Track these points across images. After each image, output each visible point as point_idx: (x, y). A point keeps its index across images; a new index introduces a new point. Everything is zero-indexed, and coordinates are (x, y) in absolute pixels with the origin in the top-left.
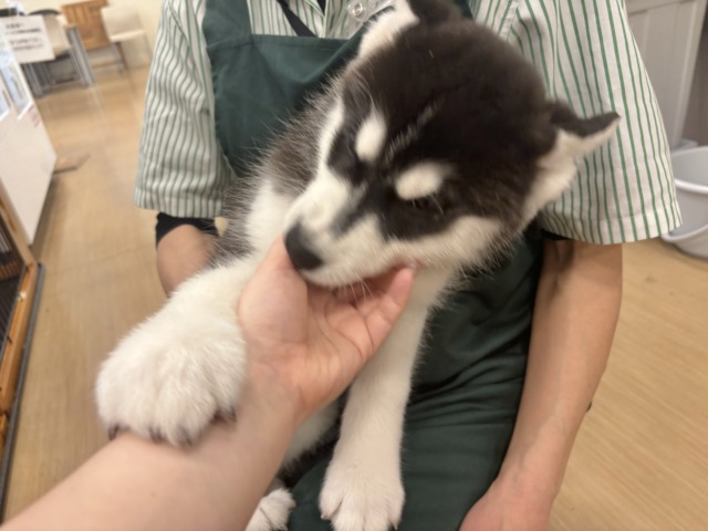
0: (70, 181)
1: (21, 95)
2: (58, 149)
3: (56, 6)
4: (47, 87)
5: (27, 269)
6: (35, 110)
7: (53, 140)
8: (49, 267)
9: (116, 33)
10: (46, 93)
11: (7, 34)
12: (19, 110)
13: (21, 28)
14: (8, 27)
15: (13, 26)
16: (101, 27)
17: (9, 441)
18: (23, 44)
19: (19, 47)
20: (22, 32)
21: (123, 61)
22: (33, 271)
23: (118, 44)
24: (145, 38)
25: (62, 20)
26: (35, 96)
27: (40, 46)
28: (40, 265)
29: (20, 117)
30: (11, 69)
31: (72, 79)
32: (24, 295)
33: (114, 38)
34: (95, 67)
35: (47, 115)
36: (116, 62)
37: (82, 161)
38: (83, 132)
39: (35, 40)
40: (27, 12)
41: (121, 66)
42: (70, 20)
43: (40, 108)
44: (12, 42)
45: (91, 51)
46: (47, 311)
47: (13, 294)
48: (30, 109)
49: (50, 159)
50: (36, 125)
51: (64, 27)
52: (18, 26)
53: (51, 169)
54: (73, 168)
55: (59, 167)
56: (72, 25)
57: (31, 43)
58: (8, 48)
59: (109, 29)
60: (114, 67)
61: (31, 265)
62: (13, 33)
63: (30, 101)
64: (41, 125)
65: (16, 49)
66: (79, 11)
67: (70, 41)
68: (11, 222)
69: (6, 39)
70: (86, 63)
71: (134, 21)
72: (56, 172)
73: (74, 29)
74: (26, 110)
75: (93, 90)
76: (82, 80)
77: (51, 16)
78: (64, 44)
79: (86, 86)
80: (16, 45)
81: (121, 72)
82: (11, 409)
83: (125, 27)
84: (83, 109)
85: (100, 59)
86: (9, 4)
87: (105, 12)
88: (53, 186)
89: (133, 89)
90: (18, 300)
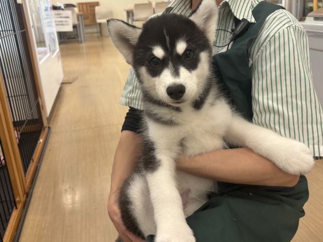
0: (68, 89)
1: (55, 47)
2: (65, 72)
3: (75, 4)
5: (44, 129)
6: (59, 54)
7: (63, 67)
8: (53, 130)
9: (100, 19)
10: (63, 46)
11: (55, 17)
13: (61, 16)
14: (55, 14)
15: (58, 14)
16: (94, 15)
17: (26, 207)
18: (60, 23)
20: (61, 17)
21: (101, 32)
22: (47, 130)
23: (100, 24)
25: (76, 9)
27: (68, 25)
28: (49, 128)
29: (53, 56)
30: (53, 34)
31: (75, 38)
32: (41, 140)
33: (98, 21)
34: (87, 33)
35: (64, 54)
36: (97, 33)
37: (74, 80)
38: (77, 65)
39: (66, 22)
41: (99, 34)
42: (80, 11)
43: (61, 50)
44: (56, 22)
45: (86, 26)
47: (38, 139)
48: (57, 53)
49: (61, 77)
50: (58, 61)
51: (77, 14)
52: (60, 14)
53: (60, 82)
54: (70, 83)
55: (64, 82)
56: (81, 13)
57: (64, 23)
58: (54, 24)
59: (97, 16)
60: (96, 35)
61: (46, 127)
62: (57, 17)
63: (58, 49)
64: (60, 61)
65: (57, 25)
66: (85, 7)
67: (78, 20)
68: (42, 106)
69: (53, 20)
70: (82, 31)
71: (110, 14)
72: (62, 83)
73: (81, 15)
74: (55, 53)
75: (83, 45)
76: (79, 39)
77: (73, 8)
78: (76, 22)
79: (81, 42)
80: (57, 23)
81: (98, 37)
82: (29, 192)
84: (77, 54)
85: (90, 30)
86: (58, 4)
87: (97, 9)
88: (61, 90)
89: (103, 47)
90: (39, 142)
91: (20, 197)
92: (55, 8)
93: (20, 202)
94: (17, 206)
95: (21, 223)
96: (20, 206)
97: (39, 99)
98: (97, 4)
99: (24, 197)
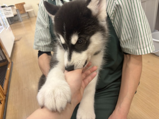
0: (18, 43)
2: (15, 36)
3: (14, 5)
4: (12, 22)
5: (9, 63)
6: (10, 28)
7: (14, 34)
8: (14, 62)
9: (27, 10)
10: (12, 24)
11: (3, 11)
12: (6, 28)
13: (7, 10)
14: (4, 10)
15: (5, 10)
16: (24, 9)
17: (6, 102)
18: (7, 13)
19: (6, 14)
20: (7, 11)
21: (29, 16)
22: (10, 63)
23: (28, 12)
24: (33, 11)
25: (15, 7)
26: (10, 24)
27: (11, 14)
28: (12, 62)
29: (7, 29)
30: (5, 19)
31: (18, 20)
32: (9, 69)
33: (27, 11)
34: (23, 17)
35: (13, 28)
36: (27, 16)
37: (20, 38)
38: (20, 32)
39: (10, 12)
40: (7, 6)
41: (28, 17)
42: (17, 7)
43: (11, 27)
44: (5, 13)
45: (22, 14)
46: (14, 72)
47: (6, 69)
48: (9, 28)
49: (13, 38)
50: (10, 31)
51: (16, 9)
52: (6, 9)
53: (14, 40)
54: (19, 40)
55: (16, 40)
56: (17, 9)
57: (9, 13)
58: (4, 14)
59: (26, 9)
60: (27, 17)
61: (10, 62)
62: (5, 11)
63: (9, 26)
65: (6, 15)
66: (19, 5)
67: (17, 12)
68: (5, 53)
69: (3, 12)
70: (21, 17)
71: (31, 7)
72: (15, 41)
73: (18, 9)
74: (8, 28)
75: (22, 23)
76: (20, 21)
77: (13, 7)
78: (16, 13)
79: (21, 22)
80: (5, 14)
81: (28, 18)
82: (6, 94)
83: (29, 8)
84: (20, 27)
85: (24, 16)
86: (4, 5)
87: (24, 5)
88: (14, 44)
89: (31, 22)
90: (8, 70)
91: (2, 98)
92: (3, 7)
93: (2, 100)
94: (1, 102)
95: (5, 110)
96: (3, 102)
97: (3, 50)
98: (24, 3)
99: (4, 97)
